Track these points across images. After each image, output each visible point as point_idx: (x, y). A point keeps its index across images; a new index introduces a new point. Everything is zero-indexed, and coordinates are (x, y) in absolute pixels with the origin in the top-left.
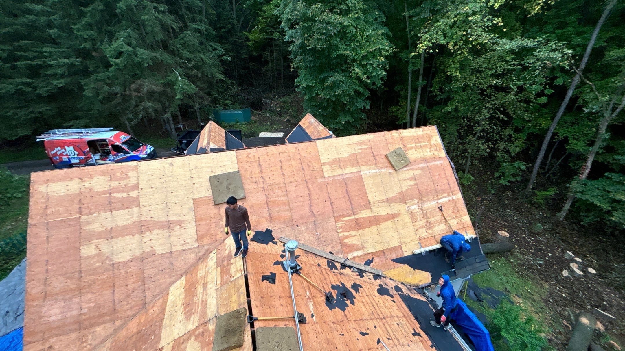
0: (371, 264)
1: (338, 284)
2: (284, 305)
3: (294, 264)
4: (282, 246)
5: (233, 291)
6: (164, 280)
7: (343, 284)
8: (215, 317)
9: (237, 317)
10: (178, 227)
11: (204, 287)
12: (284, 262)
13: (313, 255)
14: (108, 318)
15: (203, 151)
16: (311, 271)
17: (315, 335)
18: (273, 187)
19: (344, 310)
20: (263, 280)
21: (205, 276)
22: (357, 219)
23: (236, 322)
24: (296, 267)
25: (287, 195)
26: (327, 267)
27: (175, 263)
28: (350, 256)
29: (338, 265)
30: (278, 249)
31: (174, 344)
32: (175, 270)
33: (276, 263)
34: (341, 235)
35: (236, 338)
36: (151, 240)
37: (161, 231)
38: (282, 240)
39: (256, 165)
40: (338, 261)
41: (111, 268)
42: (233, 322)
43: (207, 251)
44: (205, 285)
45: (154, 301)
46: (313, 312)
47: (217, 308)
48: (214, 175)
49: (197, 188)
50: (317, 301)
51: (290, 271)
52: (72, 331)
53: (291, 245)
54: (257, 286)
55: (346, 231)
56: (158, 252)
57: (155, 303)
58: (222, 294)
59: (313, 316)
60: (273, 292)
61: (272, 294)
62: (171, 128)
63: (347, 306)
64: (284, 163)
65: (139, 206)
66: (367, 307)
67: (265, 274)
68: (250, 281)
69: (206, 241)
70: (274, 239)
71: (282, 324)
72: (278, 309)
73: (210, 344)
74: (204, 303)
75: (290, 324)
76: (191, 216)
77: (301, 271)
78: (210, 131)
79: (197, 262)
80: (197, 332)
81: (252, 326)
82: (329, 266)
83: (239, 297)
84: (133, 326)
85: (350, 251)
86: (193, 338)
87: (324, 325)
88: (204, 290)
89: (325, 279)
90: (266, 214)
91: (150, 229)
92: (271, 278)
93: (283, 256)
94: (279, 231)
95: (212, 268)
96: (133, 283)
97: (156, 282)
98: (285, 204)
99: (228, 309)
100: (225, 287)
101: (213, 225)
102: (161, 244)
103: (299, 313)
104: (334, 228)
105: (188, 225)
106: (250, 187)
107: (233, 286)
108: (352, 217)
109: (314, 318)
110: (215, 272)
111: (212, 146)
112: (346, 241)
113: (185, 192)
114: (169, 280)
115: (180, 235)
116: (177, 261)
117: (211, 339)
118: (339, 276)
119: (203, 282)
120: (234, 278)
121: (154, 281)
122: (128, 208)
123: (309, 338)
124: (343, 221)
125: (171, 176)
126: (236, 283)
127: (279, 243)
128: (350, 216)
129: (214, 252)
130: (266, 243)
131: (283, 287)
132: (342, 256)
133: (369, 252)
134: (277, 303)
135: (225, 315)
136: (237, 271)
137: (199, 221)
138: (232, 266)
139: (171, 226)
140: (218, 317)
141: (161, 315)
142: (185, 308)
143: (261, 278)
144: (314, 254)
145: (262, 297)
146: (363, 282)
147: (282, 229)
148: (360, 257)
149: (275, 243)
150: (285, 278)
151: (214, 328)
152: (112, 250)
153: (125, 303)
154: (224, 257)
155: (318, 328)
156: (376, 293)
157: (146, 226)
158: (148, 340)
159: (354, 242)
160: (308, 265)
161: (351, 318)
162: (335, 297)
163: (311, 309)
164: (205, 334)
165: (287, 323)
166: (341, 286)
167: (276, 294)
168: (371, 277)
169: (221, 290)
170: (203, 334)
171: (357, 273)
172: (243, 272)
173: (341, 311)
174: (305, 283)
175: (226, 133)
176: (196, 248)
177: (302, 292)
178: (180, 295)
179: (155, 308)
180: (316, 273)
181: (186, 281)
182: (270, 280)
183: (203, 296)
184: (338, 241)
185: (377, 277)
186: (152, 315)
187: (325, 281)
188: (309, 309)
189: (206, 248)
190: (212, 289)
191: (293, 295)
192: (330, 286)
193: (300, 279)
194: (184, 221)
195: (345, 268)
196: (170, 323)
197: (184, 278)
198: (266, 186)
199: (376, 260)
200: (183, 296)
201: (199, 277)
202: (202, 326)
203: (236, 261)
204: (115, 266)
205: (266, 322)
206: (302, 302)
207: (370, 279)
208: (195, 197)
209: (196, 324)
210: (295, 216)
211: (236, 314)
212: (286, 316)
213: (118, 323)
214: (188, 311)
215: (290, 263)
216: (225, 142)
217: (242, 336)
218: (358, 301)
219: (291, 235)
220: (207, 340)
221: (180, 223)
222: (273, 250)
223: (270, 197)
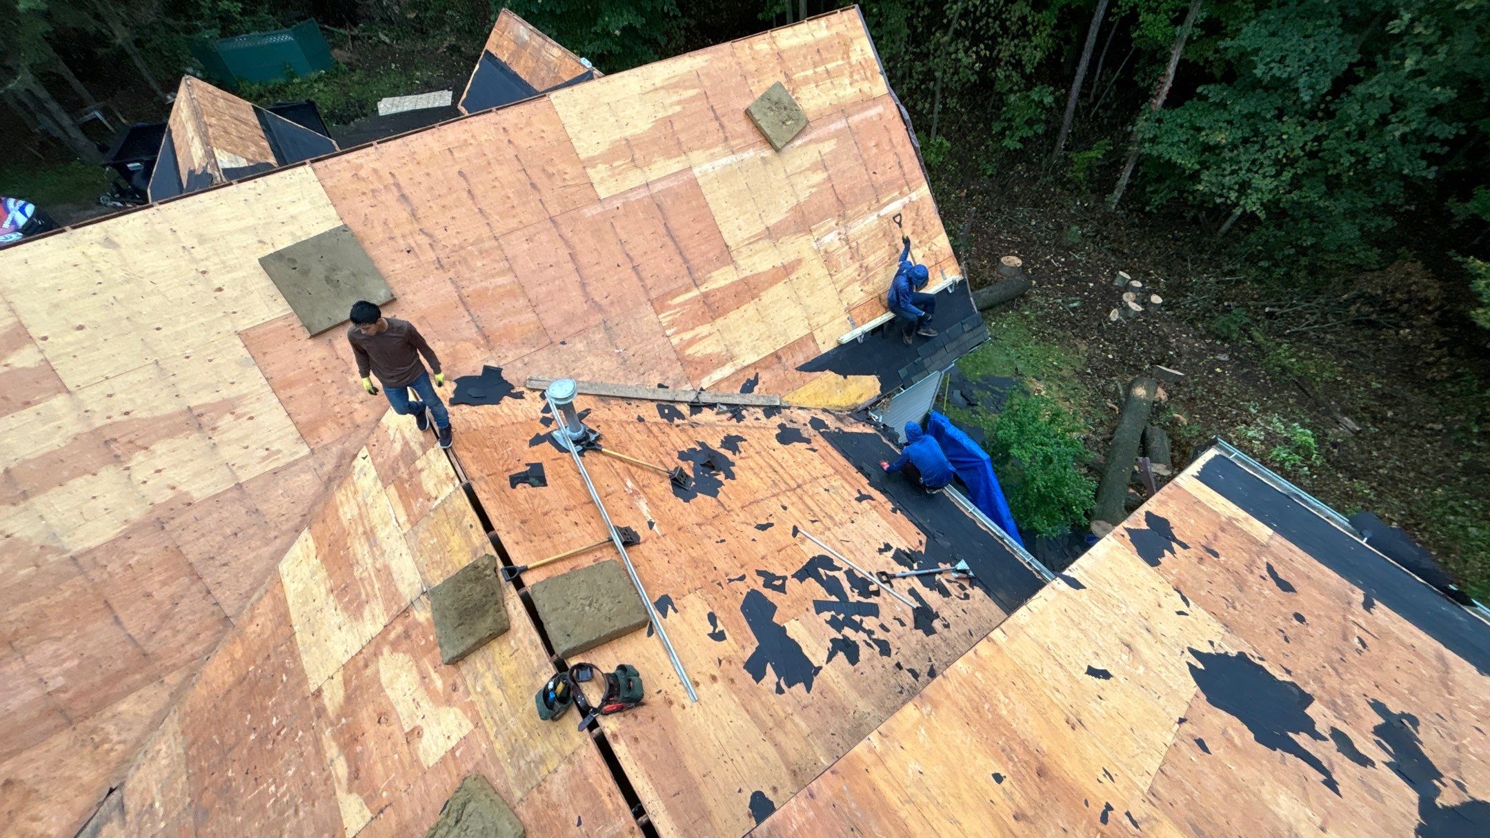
0: (756, 389)
1: (693, 446)
2: (581, 520)
3: (581, 432)
4: (539, 399)
5: (446, 529)
6: (254, 554)
7: (702, 444)
8: (423, 593)
9: (477, 579)
10: (229, 418)
11: (368, 539)
12: (555, 434)
13: (620, 402)
14: (138, 676)
15: (203, 183)
16: (624, 437)
17: (666, 559)
18: (463, 253)
19: (714, 494)
20: (513, 486)
21: (361, 515)
22: (706, 296)
23: (479, 589)
24: (586, 437)
25: (511, 269)
26: (659, 419)
27: (263, 507)
28: (706, 383)
29: (684, 409)
30: (531, 407)
31: (344, 675)
32: (272, 524)
33: (537, 440)
34: (675, 341)
35: (490, 620)
36: (158, 471)
37: (178, 442)
38: (535, 385)
39: (391, 198)
40: (683, 399)
41: (73, 569)
42: (471, 589)
43: (342, 456)
44: (370, 536)
45: (248, 606)
46: (650, 518)
47: (421, 573)
48: (272, 251)
49: (236, 300)
50: (654, 494)
51: (574, 449)
52: (49, 733)
53: (560, 390)
54: (503, 502)
55: (685, 330)
56: (197, 496)
57: (253, 608)
58: (421, 543)
59: (651, 525)
60: (547, 502)
61: (547, 508)
62: (62, 128)
63: (720, 484)
64: (473, 180)
65: (62, 389)
66: (762, 475)
67: (513, 473)
68: (482, 497)
69: (328, 434)
70: (513, 388)
71: (587, 561)
72: (569, 535)
73: (433, 648)
74: (385, 574)
75: (606, 555)
76: (254, 381)
77: (601, 443)
78: (197, 114)
79: (327, 488)
80: (392, 635)
81: (519, 584)
82: (663, 415)
83: (467, 536)
84: (219, 672)
85: (705, 372)
86: (386, 650)
87: (681, 535)
88: (371, 547)
89: (661, 445)
90: (472, 332)
91: (139, 443)
92: (535, 476)
93: (547, 422)
94: (519, 364)
95: (374, 493)
96: (164, 583)
97: (233, 564)
98: (512, 294)
99: (449, 567)
100: (424, 524)
101: (332, 391)
102: (197, 474)
103: (618, 529)
104: (657, 328)
105: (258, 406)
106: (398, 266)
107: (444, 517)
108: (695, 293)
109: (655, 527)
110: (384, 501)
111: (225, 160)
112: (690, 351)
113: (202, 320)
114: (266, 551)
115: (247, 436)
116: (266, 501)
117: (431, 638)
118: (691, 431)
119: (361, 530)
120: (439, 501)
121: (225, 565)
122: (27, 404)
123: (653, 568)
124: (675, 307)
125: (128, 282)
126: (449, 510)
127: (528, 394)
128: (688, 290)
129: (361, 455)
130: (496, 401)
131: (569, 487)
132: (688, 387)
133: (745, 364)
134: (564, 522)
135: (445, 582)
136: (441, 483)
137: (284, 388)
138: (424, 474)
139: (204, 419)
140: (430, 593)
141: (284, 630)
142: (339, 597)
143: (508, 483)
144: (623, 398)
145: (523, 522)
146: (745, 430)
147: (526, 359)
148: (728, 379)
149: (520, 396)
150: (566, 465)
151: (429, 615)
152: (47, 526)
153: (168, 633)
154: (396, 460)
155: (669, 544)
156: (776, 444)
157: (124, 440)
158: (275, 688)
159: (709, 351)
160: (615, 426)
161: (733, 506)
162: (692, 475)
163: (645, 513)
164: (414, 634)
165: (598, 554)
166: (699, 448)
167: (554, 506)
168: (760, 413)
169: (416, 534)
170: (407, 635)
171: (729, 415)
172: (457, 482)
173: (708, 498)
174: (617, 465)
175: (256, 110)
176: (306, 457)
177: (615, 486)
178: (313, 574)
179: (260, 620)
180: (638, 436)
181: (317, 539)
182: (532, 480)
183: (375, 559)
184: (673, 356)
185: (770, 411)
186: (259, 636)
187: (662, 449)
188: (641, 514)
189: (336, 449)
190: (391, 540)
191: (595, 496)
192: (676, 455)
193: (604, 459)
194: (240, 398)
195: (700, 411)
196: (313, 639)
197: (305, 534)
198: (442, 255)
199: (765, 376)
200: (323, 574)
201: (345, 523)
202: (399, 620)
203: (429, 462)
204: (81, 561)
205: (551, 567)
206: (621, 506)
207: (757, 419)
208: (240, 329)
209: (383, 620)
210: (551, 320)
211: (473, 573)
212: (591, 543)
213: (173, 679)
214: (350, 602)
215: (569, 432)
216: (265, 144)
217: (503, 612)
218: (740, 468)
219: (553, 367)
220: (423, 642)
221: (229, 407)
222: (519, 413)
223: (465, 283)
